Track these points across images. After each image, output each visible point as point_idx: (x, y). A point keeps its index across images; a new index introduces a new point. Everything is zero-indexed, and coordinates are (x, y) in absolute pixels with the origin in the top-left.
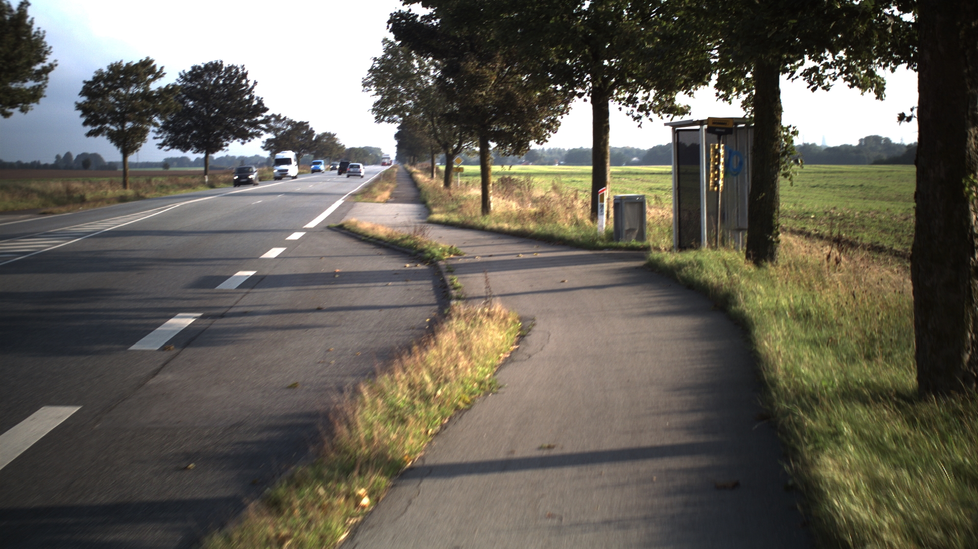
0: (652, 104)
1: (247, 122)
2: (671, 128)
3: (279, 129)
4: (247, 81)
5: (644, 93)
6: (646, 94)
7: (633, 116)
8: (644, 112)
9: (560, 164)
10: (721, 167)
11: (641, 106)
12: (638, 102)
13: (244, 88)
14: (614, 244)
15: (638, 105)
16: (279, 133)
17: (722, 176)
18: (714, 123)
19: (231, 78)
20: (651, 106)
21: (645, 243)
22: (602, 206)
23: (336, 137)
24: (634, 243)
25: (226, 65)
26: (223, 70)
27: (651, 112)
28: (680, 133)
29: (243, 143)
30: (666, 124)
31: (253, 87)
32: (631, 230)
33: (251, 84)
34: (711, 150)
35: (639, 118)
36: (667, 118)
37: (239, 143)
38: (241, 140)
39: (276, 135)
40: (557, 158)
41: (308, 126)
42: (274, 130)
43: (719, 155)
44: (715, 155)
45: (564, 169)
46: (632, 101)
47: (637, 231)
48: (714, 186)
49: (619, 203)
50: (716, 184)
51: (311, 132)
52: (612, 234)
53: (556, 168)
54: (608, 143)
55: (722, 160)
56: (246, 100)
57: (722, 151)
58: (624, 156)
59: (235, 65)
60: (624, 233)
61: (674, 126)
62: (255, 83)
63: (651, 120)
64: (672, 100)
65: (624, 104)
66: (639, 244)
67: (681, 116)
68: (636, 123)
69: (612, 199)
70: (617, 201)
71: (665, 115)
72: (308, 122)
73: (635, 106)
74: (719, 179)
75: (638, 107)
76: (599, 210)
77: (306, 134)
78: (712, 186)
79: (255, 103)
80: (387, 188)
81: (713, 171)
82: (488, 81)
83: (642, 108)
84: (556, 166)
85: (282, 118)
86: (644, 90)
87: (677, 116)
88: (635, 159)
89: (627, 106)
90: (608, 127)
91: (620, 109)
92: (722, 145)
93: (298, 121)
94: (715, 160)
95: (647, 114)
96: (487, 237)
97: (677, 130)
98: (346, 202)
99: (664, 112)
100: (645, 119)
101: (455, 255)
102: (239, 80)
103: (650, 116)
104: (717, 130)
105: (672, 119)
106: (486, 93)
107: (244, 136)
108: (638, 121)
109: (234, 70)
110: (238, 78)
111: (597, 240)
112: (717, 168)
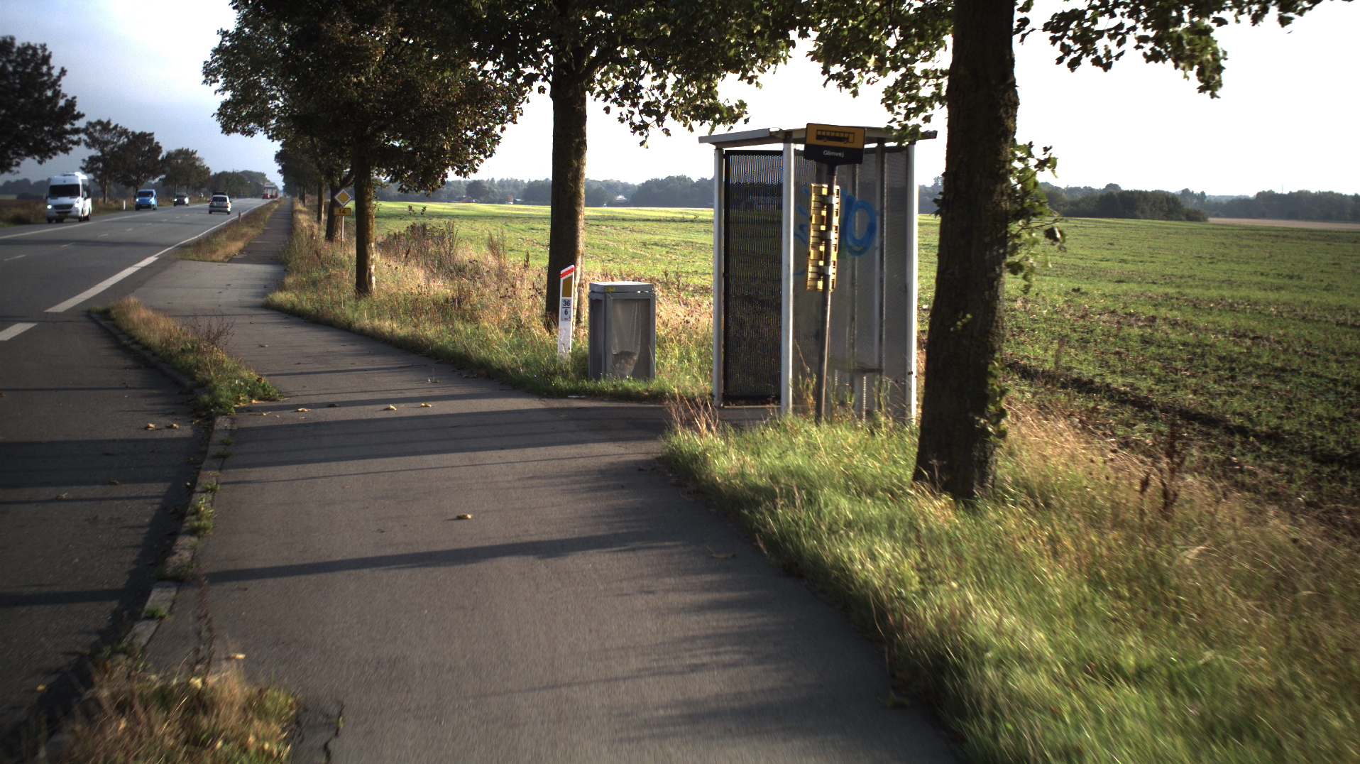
0: (670, 100)
1: (49, 131)
2: (714, 147)
3: (106, 143)
4: (50, 68)
5: (654, 79)
6: (659, 81)
7: (632, 124)
8: (654, 117)
9: (515, 202)
10: (834, 236)
11: (647, 104)
12: (641, 97)
13: (46, 78)
14: (588, 385)
15: (642, 102)
16: (107, 149)
17: (834, 256)
18: (819, 137)
19: (26, 63)
20: (667, 106)
21: (654, 385)
22: (568, 303)
23: (197, 155)
24: (630, 384)
25: (18, 43)
26: (15, 50)
27: (668, 117)
28: (732, 158)
29: (40, 163)
30: (702, 140)
31: (59, 78)
32: (625, 355)
33: (55, 72)
34: (813, 198)
35: (643, 127)
36: (703, 129)
37: (35, 162)
38: (37, 158)
39: (102, 151)
40: (512, 194)
41: (153, 139)
42: (99, 144)
43: (830, 208)
44: (820, 209)
45: (519, 209)
46: (629, 93)
47: (636, 358)
48: (816, 279)
49: (600, 299)
50: (822, 274)
51: (158, 149)
52: (584, 358)
53: (510, 208)
54: (582, 175)
55: (836, 221)
56: (48, 98)
57: (835, 201)
58: (605, 194)
59: (32, 44)
60: (610, 362)
61: (719, 143)
62: (63, 72)
63: (667, 132)
64: (710, 92)
65: (615, 100)
66: (639, 386)
67: (729, 126)
68: (638, 138)
69: (587, 290)
70: (595, 297)
71: (696, 124)
72: (152, 134)
73: (634, 104)
74: (827, 264)
75: (641, 107)
76: (561, 310)
77: (149, 150)
78: (813, 279)
79: (62, 103)
80: (243, 236)
81: (816, 246)
82: (370, 57)
83: (648, 109)
84: (511, 205)
85: (111, 127)
86: (655, 74)
87: (721, 125)
88: (620, 197)
89: (621, 105)
90: (583, 144)
91: (607, 110)
92: (836, 188)
93: (138, 132)
94: (821, 220)
95: (660, 119)
96: (349, 348)
97: (726, 151)
98: (161, 259)
99: (694, 118)
100: (655, 131)
101: (260, 399)
102: (37, 68)
103: (666, 125)
104: (828, 153)
105: (712, 129)
106: (367, 79)
107: (43, 152)
108: (642, 134)
109: (30, 52)
110: (36, 64)
111: (554, 374)
112: (823, 238)
